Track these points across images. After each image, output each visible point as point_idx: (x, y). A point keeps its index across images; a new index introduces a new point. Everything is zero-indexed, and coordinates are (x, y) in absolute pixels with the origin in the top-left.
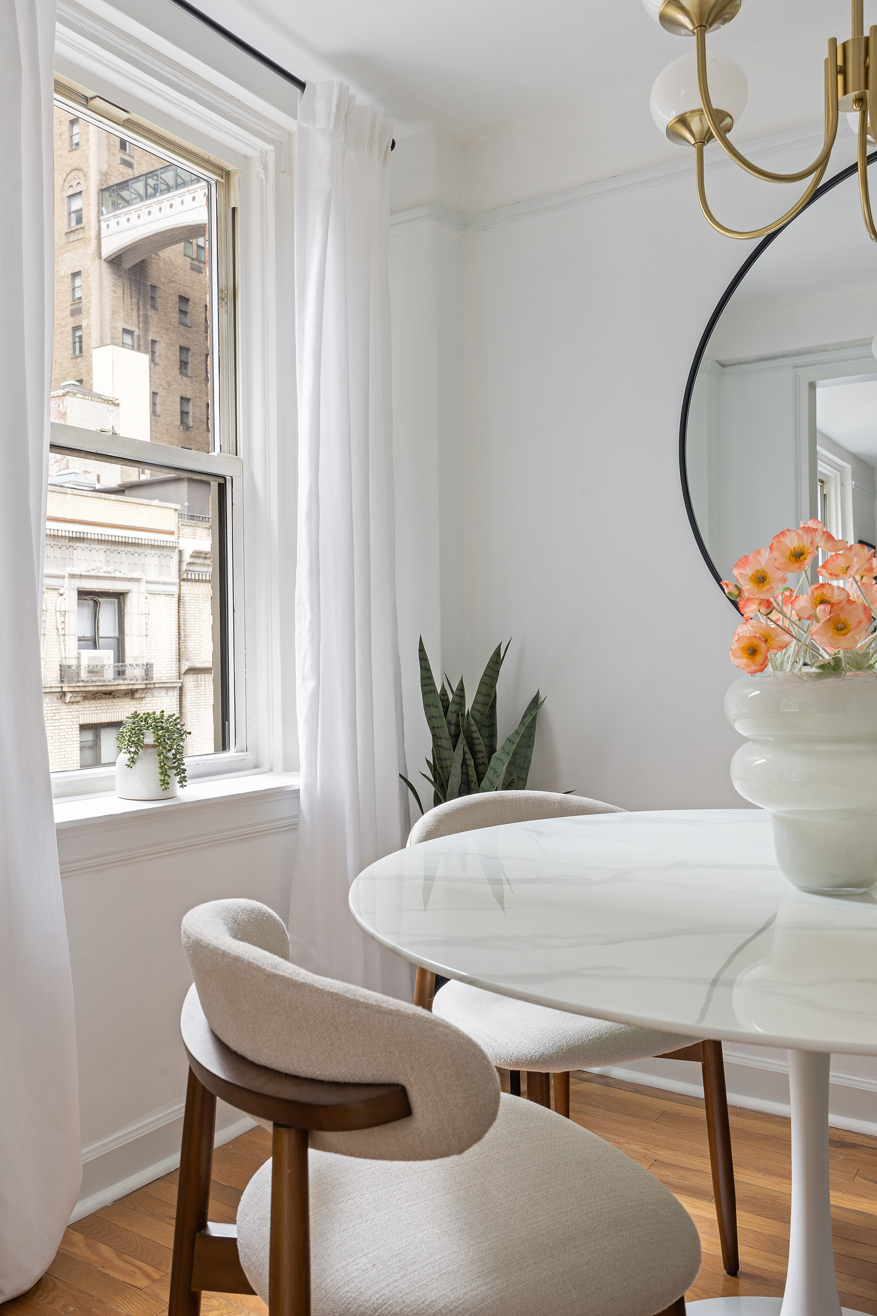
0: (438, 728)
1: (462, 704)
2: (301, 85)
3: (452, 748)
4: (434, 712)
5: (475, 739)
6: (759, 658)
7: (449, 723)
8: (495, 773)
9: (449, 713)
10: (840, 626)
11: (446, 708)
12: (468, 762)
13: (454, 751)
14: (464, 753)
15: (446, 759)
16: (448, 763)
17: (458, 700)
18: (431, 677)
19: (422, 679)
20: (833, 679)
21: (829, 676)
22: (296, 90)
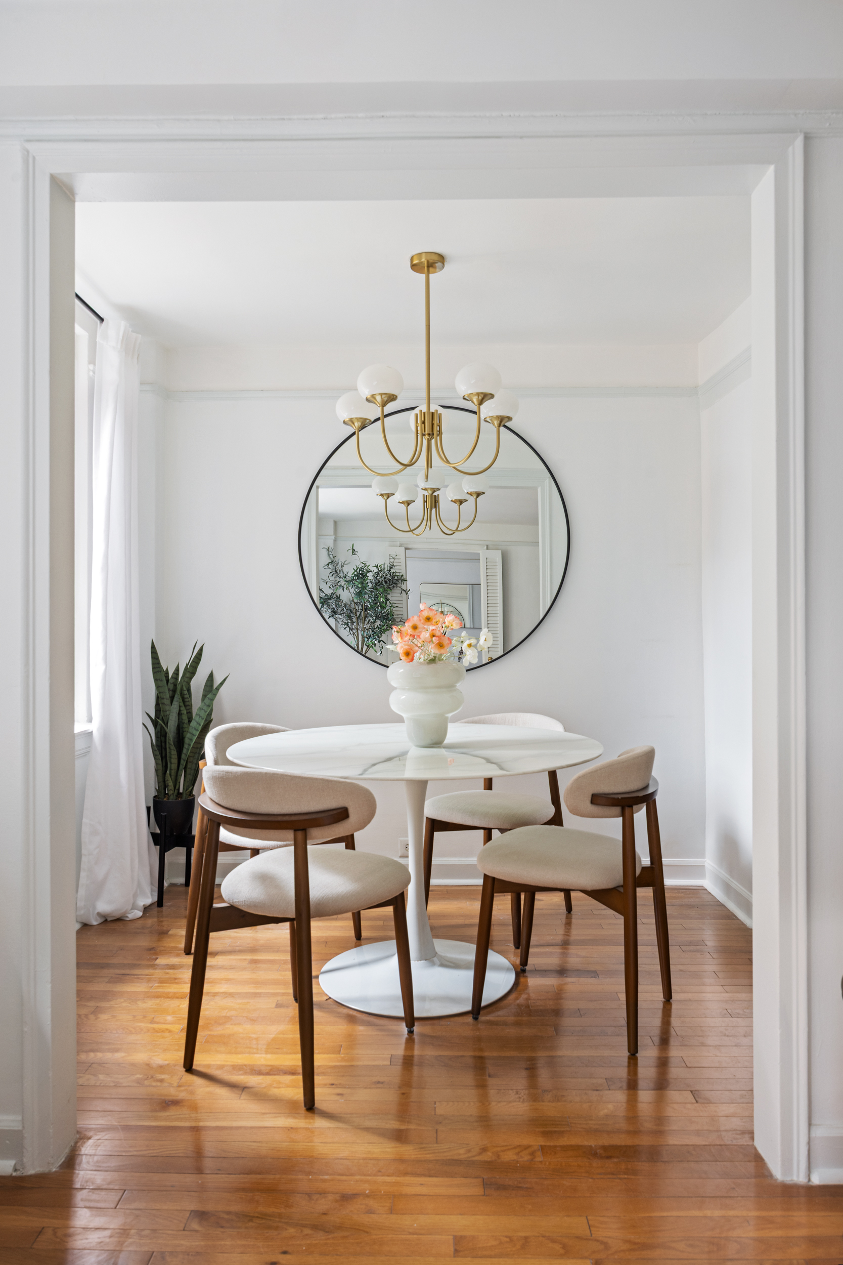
0: (162, 693)
1: (177, 679)
2: (102, 320)
3: (170, 704)
4: (160, 683)
5: (186, 698)
6: (411, 657)
7: (169, 690)
8: (200, 717)
9: (169, 684)
10: (441, 645)
11: (168, 681)
12: (182, 712)
13: (171, 705)
14: (180, 707)
15: (166, 711)
16: (168, 713)
17: (175, 676)
18: (159, 663)
19: (153, 664)
20: (433, 664)
21: (432, 663)
22: (98, 321)
